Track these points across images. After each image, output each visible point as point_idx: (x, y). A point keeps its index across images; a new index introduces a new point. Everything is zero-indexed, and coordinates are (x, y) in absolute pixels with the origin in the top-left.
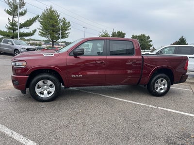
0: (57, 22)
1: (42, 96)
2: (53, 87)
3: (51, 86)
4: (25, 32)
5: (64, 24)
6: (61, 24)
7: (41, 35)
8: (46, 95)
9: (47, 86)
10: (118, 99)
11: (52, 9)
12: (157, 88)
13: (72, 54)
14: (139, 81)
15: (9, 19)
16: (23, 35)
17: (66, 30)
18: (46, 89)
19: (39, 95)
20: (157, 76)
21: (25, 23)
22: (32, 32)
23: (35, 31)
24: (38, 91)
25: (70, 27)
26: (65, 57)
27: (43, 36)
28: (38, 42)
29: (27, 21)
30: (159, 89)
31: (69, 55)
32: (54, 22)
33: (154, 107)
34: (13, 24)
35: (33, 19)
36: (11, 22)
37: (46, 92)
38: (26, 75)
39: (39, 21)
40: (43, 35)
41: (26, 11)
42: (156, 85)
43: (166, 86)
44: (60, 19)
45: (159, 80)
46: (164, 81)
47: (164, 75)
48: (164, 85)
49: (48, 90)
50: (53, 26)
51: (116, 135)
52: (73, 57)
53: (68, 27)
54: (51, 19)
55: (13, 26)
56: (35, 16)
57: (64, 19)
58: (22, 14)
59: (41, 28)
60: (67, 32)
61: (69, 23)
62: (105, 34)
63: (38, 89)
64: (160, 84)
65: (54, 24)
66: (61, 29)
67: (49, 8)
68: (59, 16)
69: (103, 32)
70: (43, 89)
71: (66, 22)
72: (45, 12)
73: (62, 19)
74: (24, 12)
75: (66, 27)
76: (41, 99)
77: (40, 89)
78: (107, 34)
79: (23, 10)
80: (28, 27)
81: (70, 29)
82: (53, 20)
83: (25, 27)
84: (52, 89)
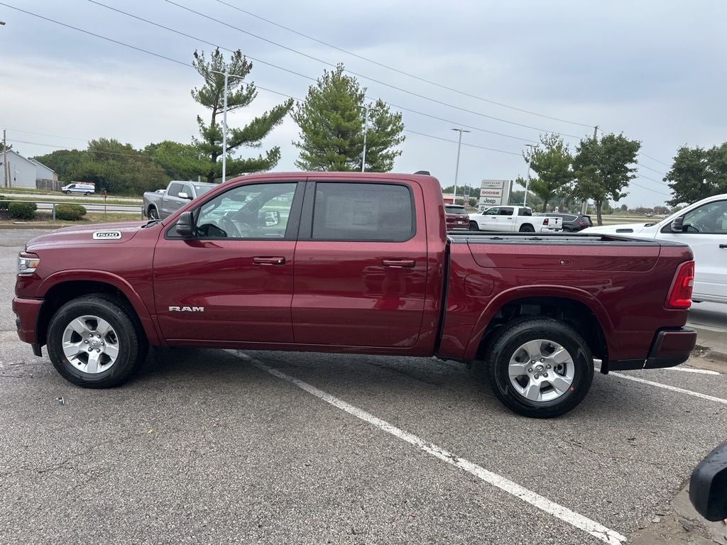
1: (83, 368)
2: (113, 342)
3: (109, 338)
4: (245, 158)
5: (380, 122)
6: (370, 124)
8: (93, 367)
9: (99, 336)
11: (343, 74)
12: (524, 381)
15: (199, 119)
16: (236, 168)
17: (386, 145)
18: (96, 347)
19: (75, 363)
21: (246, 129)
22: (265, 157)
24: (70, 348)
25: (401, 134)
26: (151, 243)
29: (257, 120)
30: (533, 384)
31: (168, 237)
32: (341, 121)
34: (213, 135)
35: (272, 113)
36: (205, 129)
37: (94, 356)
40: (312, 164)
41: (251, 92)
42: (515, 368)
43: (570, 377)
45: (533, 346)
46: (561, 353)
48: (561, 369)
49: (102, 350)
50: (342, 133)
52: (181, 244)
53: (393, 132)
54: (336, 108)
55: (212, 141)
56: (282, 102)
57: (380, 104)
58: (239, 101)
59: (302, 142)
60: (390, 150)
61: (399, 118)
62: (553, 151)
63: (72, 345)
64: (538, 363)
65: (343, 124)
66: (365, 142)
67: (332, 72)
68: (362, 96)
69: (545, 140)
70: (88, 346)
71: (388, 115)
72: (319, 86)
73: (373, 106)
74: (245, 92)
75: (390, 134)
76: (78, 377)
77: (78, 344)
78: (559, 147)
79: (242, 88)
80: (257, 143)
81: (404, 140)
82: (337, 113)
83: (250, 143)
84: (112, 346)
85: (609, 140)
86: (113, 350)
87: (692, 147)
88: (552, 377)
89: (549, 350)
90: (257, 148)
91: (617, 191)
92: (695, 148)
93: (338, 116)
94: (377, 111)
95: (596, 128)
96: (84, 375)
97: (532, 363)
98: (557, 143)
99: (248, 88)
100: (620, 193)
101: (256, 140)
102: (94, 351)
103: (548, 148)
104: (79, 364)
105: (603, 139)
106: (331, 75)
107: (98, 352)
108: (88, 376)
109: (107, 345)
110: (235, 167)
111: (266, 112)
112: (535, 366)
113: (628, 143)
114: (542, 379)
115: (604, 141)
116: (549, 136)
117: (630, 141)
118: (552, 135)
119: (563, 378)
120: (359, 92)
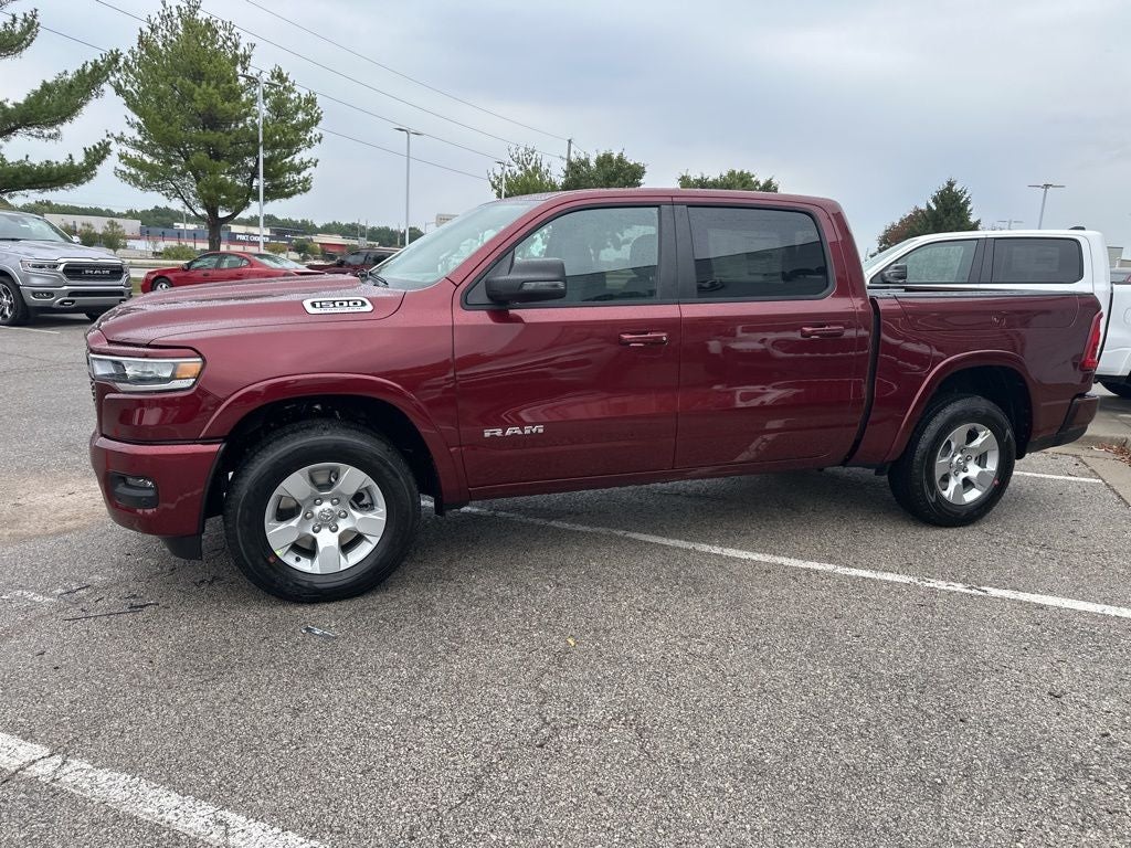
0: (233, 95)
1: (305, 565)
2: (371, 506)
3: (359, 500)
4: (37, 160)
5: (279, 108)
6: (262, 109)
7: (135, 180)
8: (330, 560)
9: (337, 500)
10: (743, 555)
11: (201, 16)
12: (946, 479)
13: (480, 296)
14: (857, 443)
17: (291, 146)
18: (329, 522)
19: (290, 560)
20: (950, 411)
21: (28, 102)
22: (79, 159)
23: (97, 155)
24: (279, 535)
25: (315, 131)
26: (442, 318)
27: (146, 186)
28: (99, 225)
29: (45, 86)
30: (953, 484)
31: (467, 304)
32: (217, 99)
33: (959, 587)
35: (81, 74)
37: (327, 540)
38: (207, 440)
39: (119, 90)
40: (149, 177)
41: (31, 25)
42: (941, 462)
43: (992, 466)
44: (253, 81)
45: (958, 435)
46: (984, 437)
47: (982, 404)
48: (981, 460)
49: (343, 525)
50: (212, 120)
51: (853, 772)
52: (482, 318)
53: (307, 126)
54: (198, 76)
56: (94, 55)
57: (278, 75)
58: (7, 44)
59: (132, 134)
60: (303, 155)
61: (311, 101)
62: (527, 171)
63: (283, 526)
64: (959, 456)
65: (220, 106)
66: (261, 140)
67: (178, 7)
68: (247, 57)
69: (516, 156)
70: (312, 523)
71: (292, 96)
72: (152, 30)
73: (266, 77)
74: (18, 28)
75: (296, 129)
76: (306, 584)
77: (294, 523)
78: (536, 169)
79: (15, 19)
80: (53, 131)
81: (320, 140)
82: (208, 84)
83: (34, 131)
84: (370, 515)
85: (605, 161)
86: (373, 522)
87: (694, 175)
88: (973, 471)
89: (972, 436)
90: (51, 141)
91: (619, 235)
92: (699, 177)
93: (210, 90)
94: (275, 86)
95: (570, 141)
96: (316, 580)
97: (953, 456)
98: (534, 161)
99: (25, 20)
100: (622, 239)
101: (52, 124)
102: (325, 532)
103: (521, 169)
104: (298, 560)
105: (598, 158)
106: (175, 13)
107: (334, 531)
108: (323, 580)
109: (358, 515)
110: (16, 176)
111: (66, 72)
112: (956, 459)
113: (630, 167)
114: (962, 475)
115: (600, 162)
116: (522, 150)
117: (632, 163)
118: (526, 149)
119: (985, 470)
120: (240, 51)
